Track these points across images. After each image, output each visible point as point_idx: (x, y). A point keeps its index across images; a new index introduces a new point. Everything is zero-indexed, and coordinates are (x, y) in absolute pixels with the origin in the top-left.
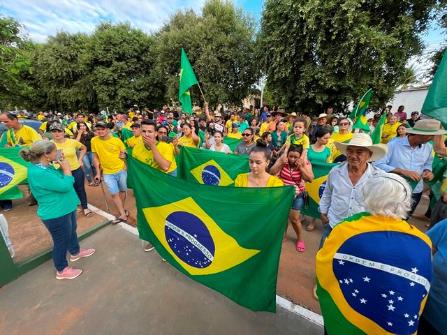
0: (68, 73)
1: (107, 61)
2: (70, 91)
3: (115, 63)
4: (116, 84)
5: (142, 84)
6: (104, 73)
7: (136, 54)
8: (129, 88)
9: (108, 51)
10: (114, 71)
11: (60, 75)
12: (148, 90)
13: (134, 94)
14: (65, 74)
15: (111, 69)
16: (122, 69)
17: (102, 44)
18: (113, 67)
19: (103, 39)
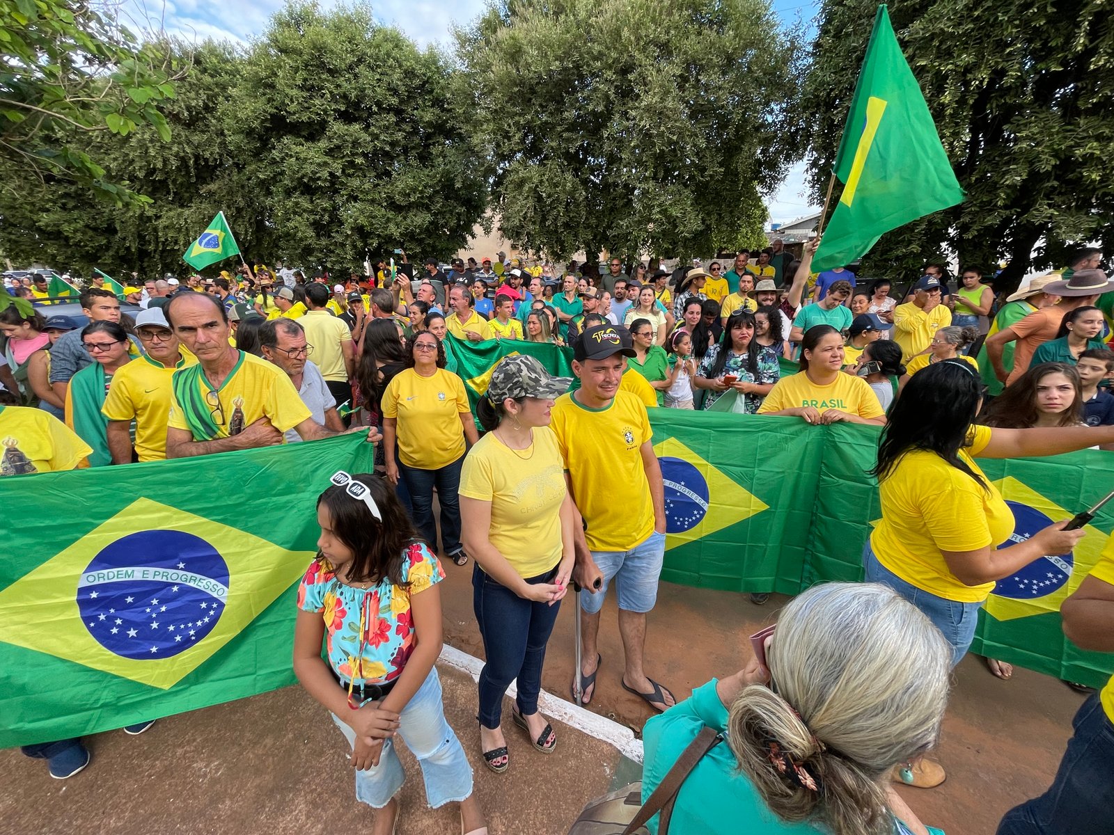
0: (183, 160)
1: (310, 124)
2: (187, 212)
3: (337, 127)
4: (336, 191)
5: (414, 190)
6: (304, 156)
7: (394, 101)
8: (373, 201)
9: (314, 90)
10: (330, 152)
11: (159, 165)
12: (428, 209)
13: (388, 220)
14: (174, 163)
15: (323, 144)
16: (355, 143)
17: (296, 70)
18: (330, 139)
19: (300, 54)
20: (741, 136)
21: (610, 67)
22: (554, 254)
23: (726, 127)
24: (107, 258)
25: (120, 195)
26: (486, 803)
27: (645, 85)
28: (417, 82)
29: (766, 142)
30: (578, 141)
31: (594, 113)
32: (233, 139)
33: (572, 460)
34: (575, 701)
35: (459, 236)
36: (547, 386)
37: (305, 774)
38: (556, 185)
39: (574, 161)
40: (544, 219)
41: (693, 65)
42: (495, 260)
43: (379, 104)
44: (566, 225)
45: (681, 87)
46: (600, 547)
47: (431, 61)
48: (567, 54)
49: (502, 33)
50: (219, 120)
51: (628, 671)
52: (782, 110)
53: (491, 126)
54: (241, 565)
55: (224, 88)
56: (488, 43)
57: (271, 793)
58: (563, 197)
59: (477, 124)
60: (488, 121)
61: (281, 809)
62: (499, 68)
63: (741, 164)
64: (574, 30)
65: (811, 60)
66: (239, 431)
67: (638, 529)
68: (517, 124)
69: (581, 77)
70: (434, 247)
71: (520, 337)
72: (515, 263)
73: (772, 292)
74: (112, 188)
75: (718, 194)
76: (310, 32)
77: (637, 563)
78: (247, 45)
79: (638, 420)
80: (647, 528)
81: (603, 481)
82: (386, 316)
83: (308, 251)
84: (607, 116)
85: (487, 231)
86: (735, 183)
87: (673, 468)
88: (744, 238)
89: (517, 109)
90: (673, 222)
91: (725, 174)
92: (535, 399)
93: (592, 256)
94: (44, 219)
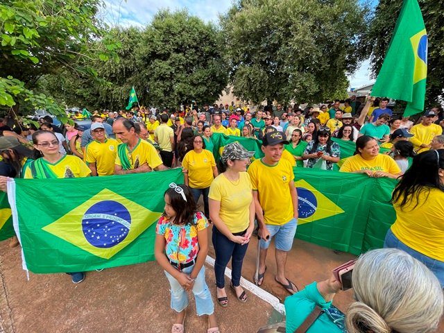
0: (122, 70)
1: (164, 54)
2: (122, 88)
3: (174, 55)
4: (172, 79)
5: (200, 78)
6: (162, 66)
7: (195, 44)
8: (185, 82)
9: (166, 41)
10: (171, 64)
11: (114, 72)
12: (205, 85)
13: (191, 89)
14: (119, 71)
15: (169, 61)
16: (180, 61)
17: (161, 35)
18: (171, 59)
19: (162, 29)
20: (339, 50)
21: (281, 25)
22: (254, 102)
23: (332, 47)
24: (96, 105)
25: (102, 83)
26: (219, 318)
27: (296, 31)
28: (204, 36)
29: (351, 52)
30: (267, 56)
31: (274, 44)
32: (138, 61)
33: (260, 186)
34: (255, 283)
35: (217, 95)
36: (245, 155)
37: (153, 295)
38: (256, 74)
39: (264, 64)
40: (251, 88)
41: (319, 21)
42: (230, 104)
43: (189, 45)
44: (260, 90)
45: (312, 31)
46: (269, 222)
47: (210, 28)
48: (264, 21)
49: (238, 15)
50: (134, 55)
51: (278, 275)
52: (359, 38)
53: (232, 51)
54: (135, 216)
55: (136, 43)
56: (232, 19)
57: (141, 299)
58: (259, 79)
59: (226, 51)
60: (230, 50)
61: (144, 306)
62: (236, 29)
63: (338, 62)
64: (267, 11)
65: (374, 15)
66: (137, 167)
67: (286, 217)
68: (241, 50)
69: (269, 30)
70: (207, 100)
71: (239, 136)
72: (238, 106)
73: (350, 118)
74: (100, 80)
75: (327, 76)
76: (166, 20)
77: (285, 230)
78: (144, 27)
79: (288, 171)
80: (290, 216)
81: (272, 196)
82: (189, 126)
83: (161, 101)
84: (279, 45)
85: (228, 93)
86: (335, 71)
87: (302, 192)
88: (338, 94)
89: (243, 45)
90: (305, 88)
91: (331, 67)
92: (240, 160)
93: (270, 103)
94: (78, 91)
